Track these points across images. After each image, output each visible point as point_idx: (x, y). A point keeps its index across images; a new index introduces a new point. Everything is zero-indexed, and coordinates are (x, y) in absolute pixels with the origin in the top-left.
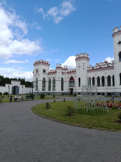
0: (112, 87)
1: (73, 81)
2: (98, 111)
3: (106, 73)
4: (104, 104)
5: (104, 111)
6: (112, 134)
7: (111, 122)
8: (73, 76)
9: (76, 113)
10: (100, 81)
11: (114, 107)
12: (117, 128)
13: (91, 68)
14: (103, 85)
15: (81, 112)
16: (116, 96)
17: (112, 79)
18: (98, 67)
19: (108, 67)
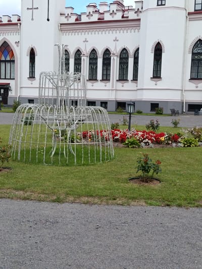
0: (129, 85)
1: (8, 59)
2: (86, 153)
3: (116, 40)
4: (104, 133)
5: (103, 153)
6: (119, 211)
7: (118, 180)
8: (11, 39)
9: (15, 160)
10: (97, 63)
11: (131, 140)
12: (132, 196)
13: (72, 20)
14: (106, 78)
15: (34, 159)
16: (139, 112)
17: (131, 61)
18: (95, 18)
19: (125, 19)
